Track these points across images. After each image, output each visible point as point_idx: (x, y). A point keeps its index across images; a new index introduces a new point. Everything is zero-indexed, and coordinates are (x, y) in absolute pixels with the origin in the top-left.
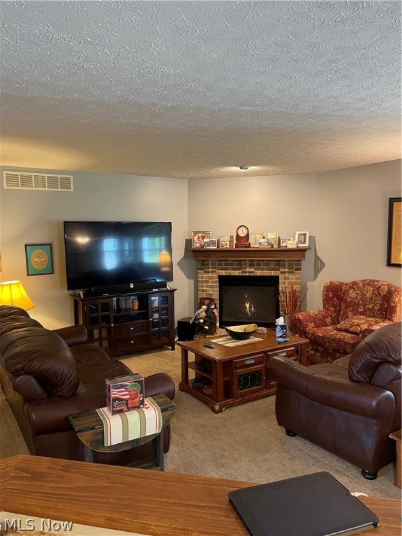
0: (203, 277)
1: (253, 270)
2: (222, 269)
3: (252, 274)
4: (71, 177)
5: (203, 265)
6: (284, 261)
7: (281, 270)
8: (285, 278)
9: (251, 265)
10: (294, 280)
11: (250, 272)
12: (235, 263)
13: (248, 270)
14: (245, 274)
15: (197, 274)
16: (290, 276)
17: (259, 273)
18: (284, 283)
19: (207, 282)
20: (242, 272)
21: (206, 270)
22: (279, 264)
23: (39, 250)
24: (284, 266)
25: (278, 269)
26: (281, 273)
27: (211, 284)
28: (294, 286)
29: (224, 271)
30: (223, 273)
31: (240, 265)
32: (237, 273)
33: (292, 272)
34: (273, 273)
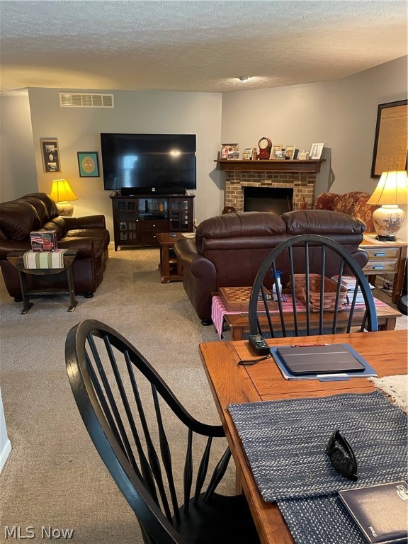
0: (229, 188)
1: (270, 182)
2: (245, 181)
3: (270, 186)
4: (112, 95)
5: (230, 176)
6: (297, 173)
7: (295, 183)
8: (298, 191)
9: (269, 177)
10: (306, 193)
11: (268, 184)
12: (256, 175)
13: (266, 182)
14: (264, 186)
15: (225, 184)
16: (303, 189)
17: (276, 185)
18: (297, 196)
19: (233, 192)
20: (262, 184)
21: (232, 181)
22: (294, 176)
23: (87, 157)
24: (297, 179)
25: (292, 182)
26: (295, 185)
27: (235, 194)
28: (306, 199)
29: (246, 183)
30: (246, 184)
31: (260, 177)
32: (257, 185)
33: (305, 185)
34: (288, 186)
